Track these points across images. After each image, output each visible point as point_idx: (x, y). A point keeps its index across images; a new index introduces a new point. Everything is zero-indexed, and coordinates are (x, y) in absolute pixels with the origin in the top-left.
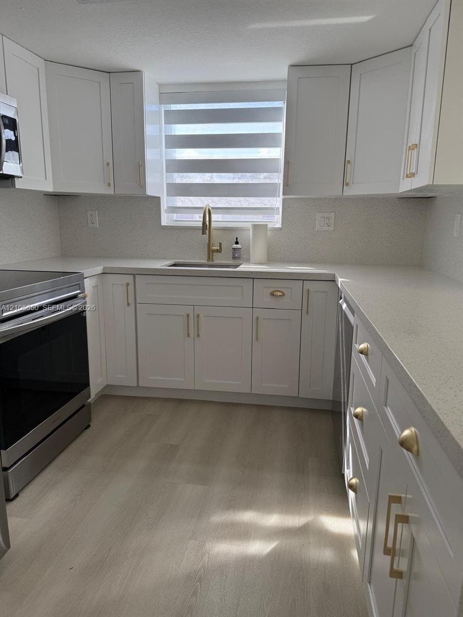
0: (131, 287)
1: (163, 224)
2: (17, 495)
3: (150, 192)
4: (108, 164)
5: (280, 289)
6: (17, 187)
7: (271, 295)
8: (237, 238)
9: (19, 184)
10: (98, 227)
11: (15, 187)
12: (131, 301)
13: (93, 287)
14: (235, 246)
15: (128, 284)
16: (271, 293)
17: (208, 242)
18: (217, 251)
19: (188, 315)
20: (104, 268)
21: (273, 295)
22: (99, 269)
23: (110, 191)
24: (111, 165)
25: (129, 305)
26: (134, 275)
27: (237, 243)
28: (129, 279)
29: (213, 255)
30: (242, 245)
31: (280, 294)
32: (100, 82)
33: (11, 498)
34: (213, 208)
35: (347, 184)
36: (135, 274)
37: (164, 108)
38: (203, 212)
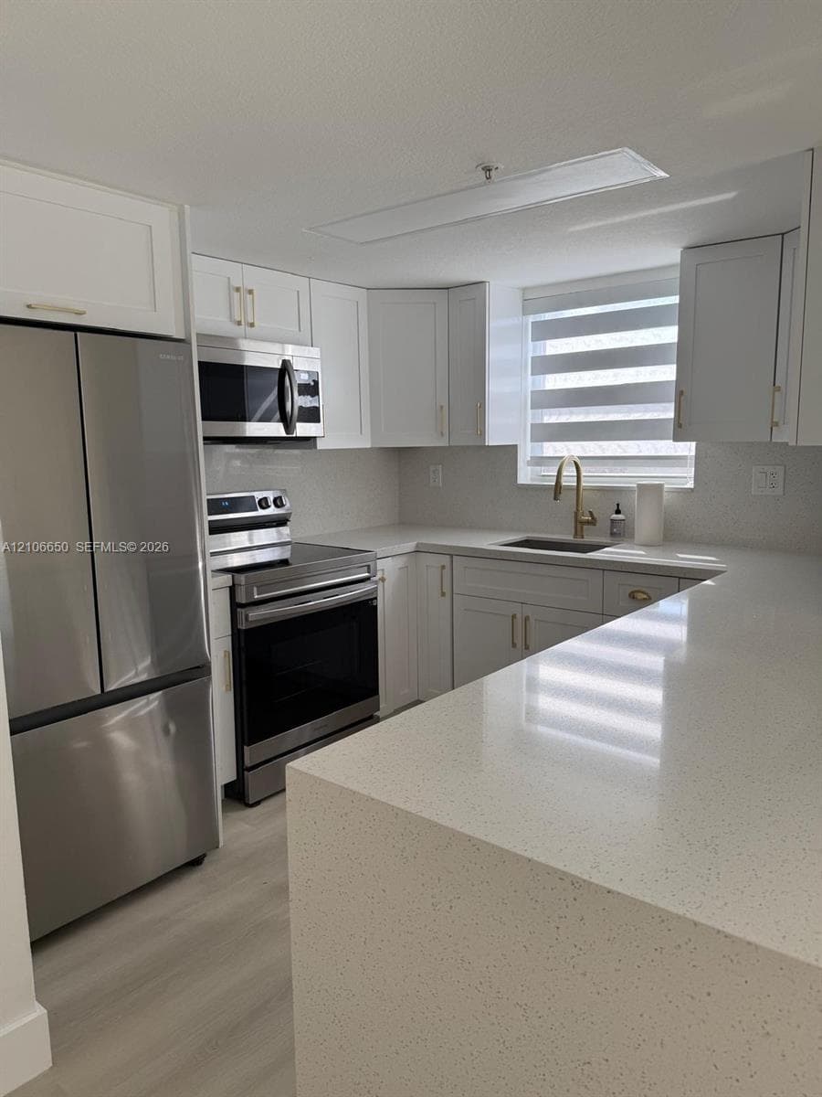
0: (447, 572)
1: (521, 481)
2: (258, 803)
3: (493, 439)
4: (442, 407)
5: (644, 589)
6: (318, 448)
7: (630, 595)
8: (618, 505)
9: (320, 445)
10: (441, 485)
11: (316, 448)
12: (447, 590)
13: (400, 569)
14: (615, 516)
15: (443, 567)
16: (632, 592)
17: (575, 509)
18: (588, 523)
19: (514, 617)
20: (417, 545)
21: (634, 598)
22: (410, 546)
23: (443, 443)
24: (446, 408)
25: (443, 594)
26: (452, 556)
27: (618, 512)
28: (445, 560)
29: (582, 528)
30: (626, 516)
31: (645, 596)
32: (435, 304)
33: (251, 803)
34: (580, 458)
35: (777, 424)
36: (453, 553)
37: (531, 318)
38: (559, 464)
